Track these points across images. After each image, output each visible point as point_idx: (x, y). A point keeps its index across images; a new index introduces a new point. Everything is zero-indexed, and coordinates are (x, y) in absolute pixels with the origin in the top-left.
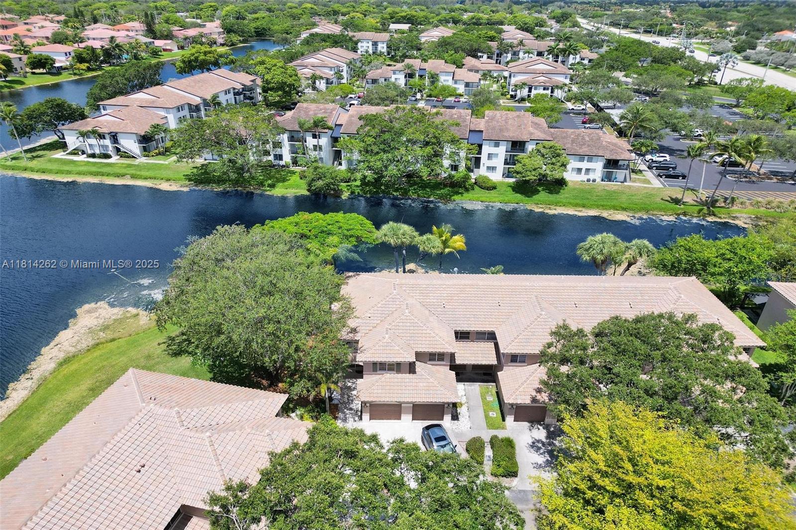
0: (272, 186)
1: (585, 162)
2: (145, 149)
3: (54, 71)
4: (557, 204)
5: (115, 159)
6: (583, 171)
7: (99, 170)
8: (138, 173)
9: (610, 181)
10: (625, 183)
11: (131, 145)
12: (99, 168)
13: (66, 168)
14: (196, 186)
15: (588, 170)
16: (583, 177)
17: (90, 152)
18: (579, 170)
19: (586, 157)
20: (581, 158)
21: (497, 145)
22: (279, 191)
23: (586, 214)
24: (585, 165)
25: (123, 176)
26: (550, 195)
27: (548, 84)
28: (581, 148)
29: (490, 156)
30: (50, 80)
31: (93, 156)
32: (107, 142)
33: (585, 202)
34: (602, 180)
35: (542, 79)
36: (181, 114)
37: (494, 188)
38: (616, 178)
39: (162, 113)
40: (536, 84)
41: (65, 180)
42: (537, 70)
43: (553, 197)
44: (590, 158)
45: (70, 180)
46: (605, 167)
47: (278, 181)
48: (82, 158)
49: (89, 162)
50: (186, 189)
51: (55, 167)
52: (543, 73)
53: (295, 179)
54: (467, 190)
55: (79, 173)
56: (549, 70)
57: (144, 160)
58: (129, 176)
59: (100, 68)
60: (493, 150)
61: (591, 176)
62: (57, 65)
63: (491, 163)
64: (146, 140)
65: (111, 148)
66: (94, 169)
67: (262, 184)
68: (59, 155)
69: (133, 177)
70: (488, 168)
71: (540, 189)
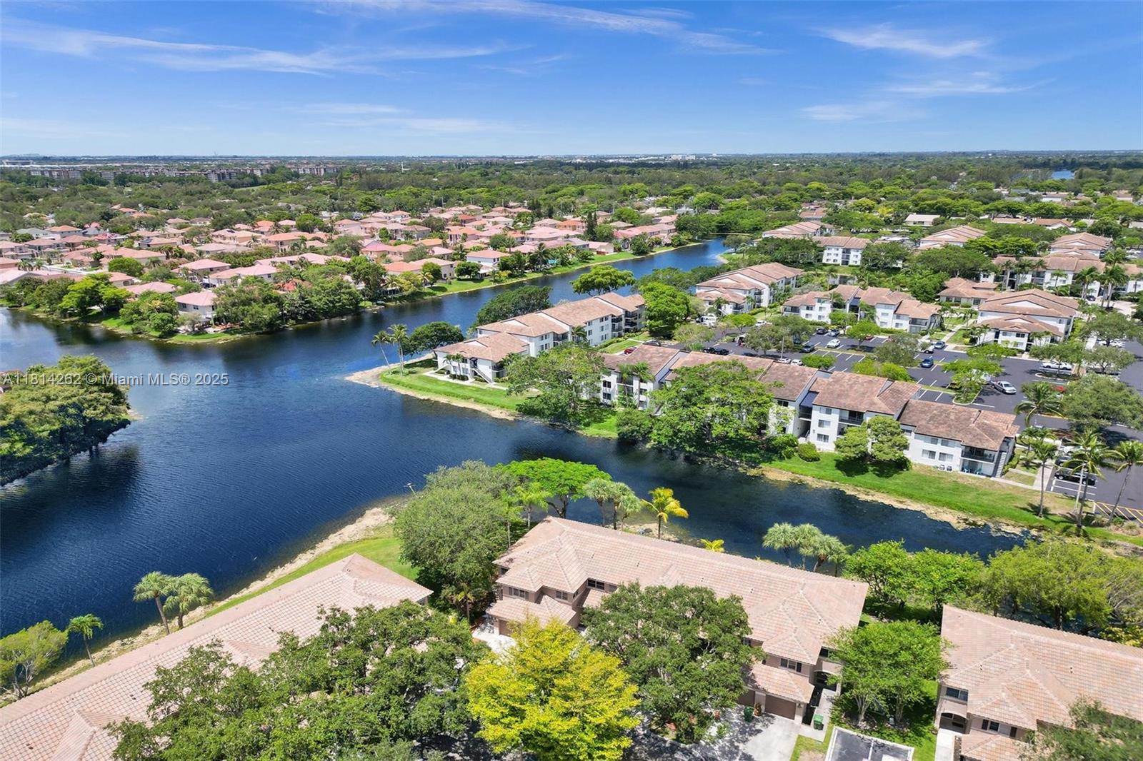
0: (587, 425)
1: (939, 445)
2: (498, 375)
3: (478, 277)
4: (879, 489)
5: (470, 382)
6: (937, 455)
7: (453, 391)
8: (481, 397)
9: (972, 471)
10: (992, 479)
11: (486, 370)
12: (453, 389)
13: (429, 386)
14: (522, 417)
15: (943, 455)
16: (936, 462)
17: (453, 373)
18: (932, 454)
19: (940, 440)
20: (934, 440)
21: (829, 411)
22: (592, 431)
23: (904, 507)
24: (938, 448)
25: (466, 398)
26: (877, 478)
27: (1024, 330)
28: (937, 427)
29: (821, 423)
30: (471, 287)
31: (454, 377)
32: (468, 366)
33: (916, 493)
34: (963, 470)
35: (1019, 321)
36: (544, 342)
37: (816, 459)
38: (980, 470)
39: (526, 341)
40: (1007, 328)
41: (422, 398)
42: (1018, 309)
43: (878, 481)
44: (945, 442)
45: (426, 398)
46: (964, 454)
47: (595, 421)
48: (445, 378)
49: (448, 382)
50: (511, 418)
51: (420, 384)
52: (1024, 314)
53: (613, 420)
54: (781, 458)
55: (436, 392)
56: (1037, 310)
57: (493, 385)
58: (473, 400)
59: (523, 275)
60: (825, 417)
61: (947, 463)
62: (482, 271)
63: (824, 431)
64: (499, 368)
65: (469, 372)
66: (449, 390)
67: (579, 422)
68: (430, 373)
69: (477, 401)
70: (820, 436)
71: (870, 468)
